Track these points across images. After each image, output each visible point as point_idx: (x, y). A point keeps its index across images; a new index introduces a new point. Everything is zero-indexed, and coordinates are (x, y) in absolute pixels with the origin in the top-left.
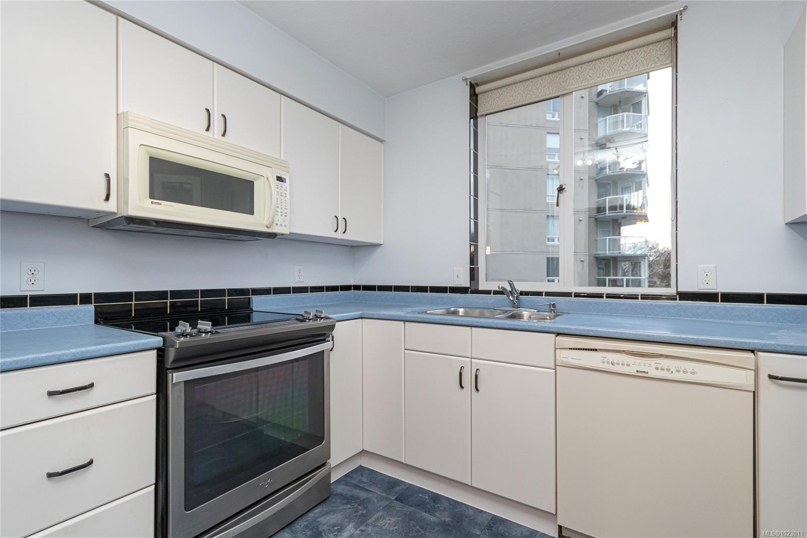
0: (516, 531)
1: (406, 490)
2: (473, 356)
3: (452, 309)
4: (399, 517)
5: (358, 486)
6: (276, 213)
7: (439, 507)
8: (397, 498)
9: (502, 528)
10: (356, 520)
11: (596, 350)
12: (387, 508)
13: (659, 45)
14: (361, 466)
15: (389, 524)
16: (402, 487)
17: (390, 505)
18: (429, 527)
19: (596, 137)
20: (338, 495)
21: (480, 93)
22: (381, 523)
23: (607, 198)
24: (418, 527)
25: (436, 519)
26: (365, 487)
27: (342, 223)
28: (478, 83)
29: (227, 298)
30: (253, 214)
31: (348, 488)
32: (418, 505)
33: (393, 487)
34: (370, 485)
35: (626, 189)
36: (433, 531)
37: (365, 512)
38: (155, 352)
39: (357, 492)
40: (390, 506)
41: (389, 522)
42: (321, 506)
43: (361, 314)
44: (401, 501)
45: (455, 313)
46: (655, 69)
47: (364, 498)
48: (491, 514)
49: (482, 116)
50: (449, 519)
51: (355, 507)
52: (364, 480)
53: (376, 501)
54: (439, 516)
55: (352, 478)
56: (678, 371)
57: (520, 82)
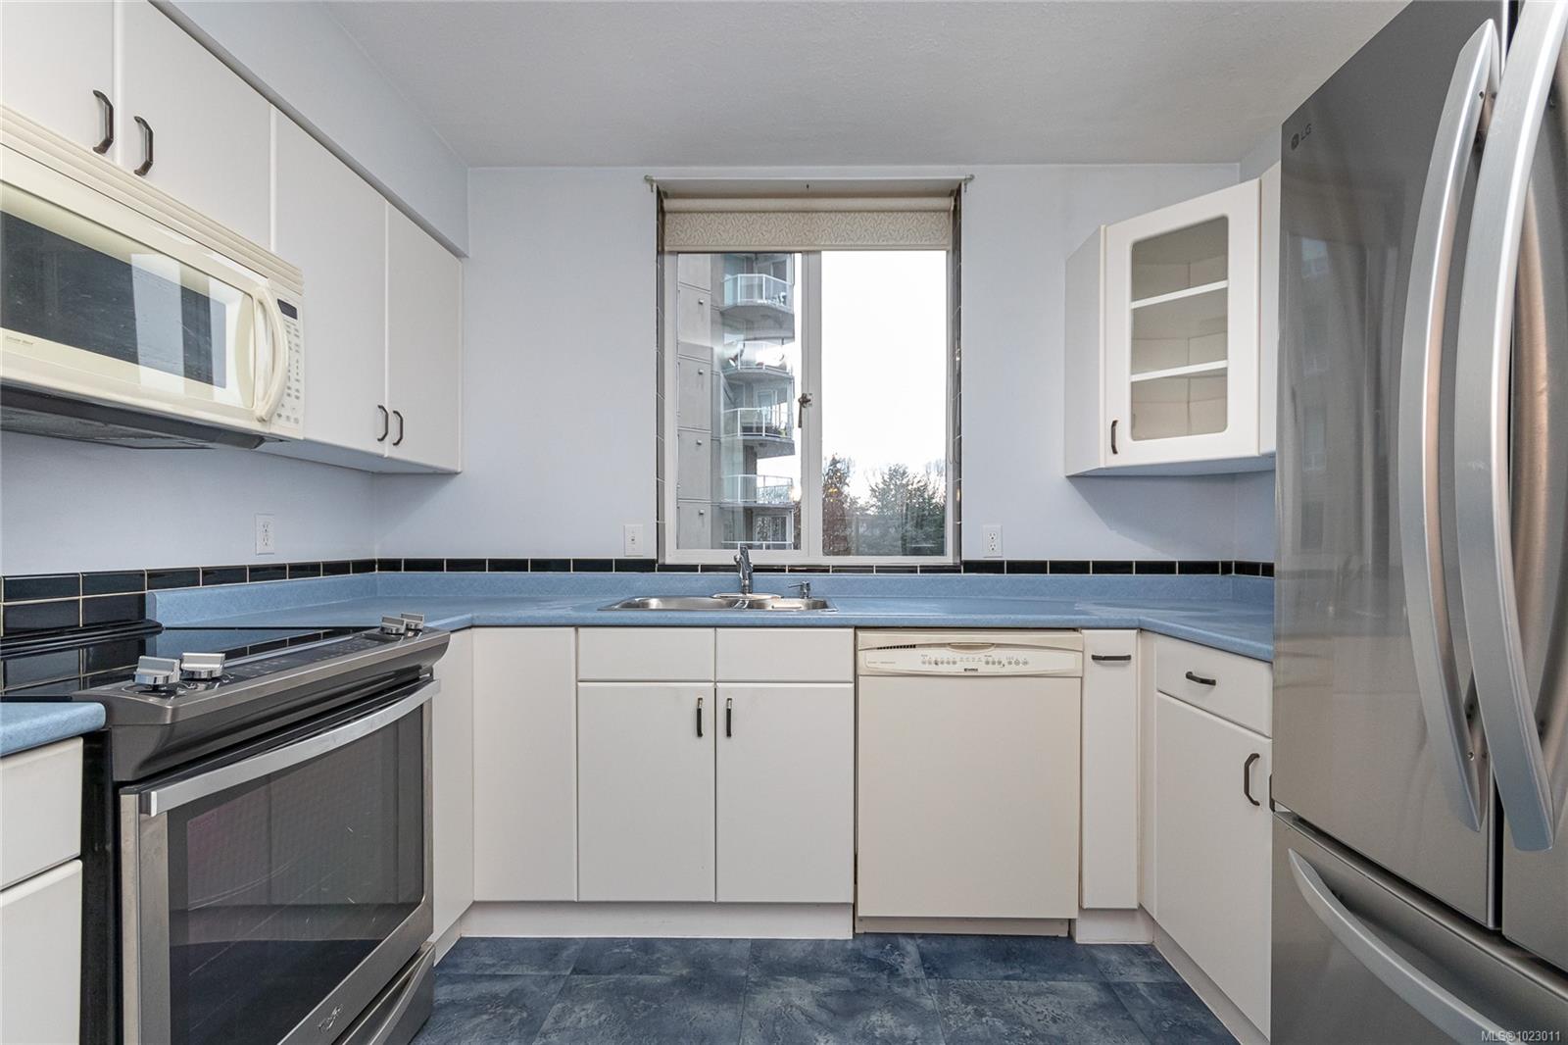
0: (794, 950)
1: (583, 950)
2: (717, 679)
3: (637, 600)
4: (598, 998)
5: (481, 976)
6: (287, 391)
7: (659, 958)
8: (574, 969)
9: (773, 954)
10: (517, 1035)
11: (914, 646)
12: (566, 992)
13: (935, 216)
14: (462, 940)
15: (587, 1016)
16: (573, 949)
17: (568, 985)
18: (661, 993)
19: (721, 305)
20: (446, 1006)
21: (671, 212)
22: (570, 1020)
23: (739, 409)
24: (642, 1002)
25: (665, 977)
26: (497, 973)
27: (392, 422)
28: (669, 192)
29: (81, 597)
30: (224, 387)
31: (459, 987)
32: (622, 968)
33: (556, 955)
34: (506, 966)
35: (765, 399)
36: (671, 998)
37: (525, 1015)
38: (80, 743)
39: (484, 988)
40: (570, 987)
41: (585, 1014)
42: (420, 1039)
43: (472, 619)
44: (586, 972)
45: (643, 606)
46: (904, 248)
47: (507, 993)
48: (747, 939)
49: (671, 253)
50: (688, 970)
51: (500, 1014)
52: (487, 962)
53: (535, 989)
54: (667, 972)
55: (456, 966)
56: (1010, 663)
57: (741, 212)
